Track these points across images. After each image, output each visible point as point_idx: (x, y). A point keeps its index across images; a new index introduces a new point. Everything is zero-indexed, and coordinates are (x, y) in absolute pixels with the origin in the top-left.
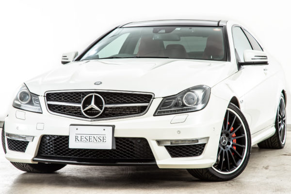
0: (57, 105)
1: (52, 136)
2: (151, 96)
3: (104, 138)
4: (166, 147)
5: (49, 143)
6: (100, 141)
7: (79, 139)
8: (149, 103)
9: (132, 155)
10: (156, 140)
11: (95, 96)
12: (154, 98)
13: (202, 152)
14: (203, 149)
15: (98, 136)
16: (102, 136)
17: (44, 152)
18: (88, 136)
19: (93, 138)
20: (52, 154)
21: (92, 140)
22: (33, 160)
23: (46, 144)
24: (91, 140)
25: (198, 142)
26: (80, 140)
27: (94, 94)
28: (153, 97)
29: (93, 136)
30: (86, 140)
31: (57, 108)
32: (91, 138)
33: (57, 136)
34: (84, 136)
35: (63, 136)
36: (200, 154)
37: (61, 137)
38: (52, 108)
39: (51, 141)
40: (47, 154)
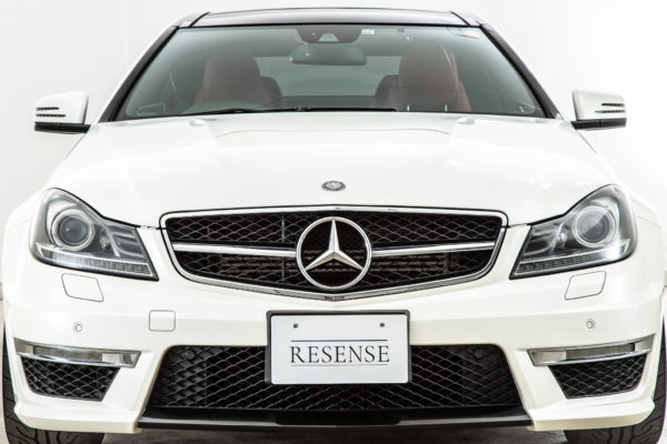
0: (205, 254)
1: (202, 347)
2: (498, 220)
3: (384, 350)
4: (553, 368)
5: (190, 369)
6: (370, 358)
7: (304, 354)
8: (494, 240)
9: (455, 397)
10: (528, 351)
11: (338, 223)
12: (508, 227)
13: (639, 379)
14: (641, 370)
15: (365, 344)
16: (376, 344)
17: (172, 398)
18: (333, 345)
19: (347, 351)
20: (201, 403)
21: (347, 357)
22: (139, 425)
23: (181, 374)
24: (341, 358)
25: (634, 349)
26: (306, 358)
27: (334, 219)
28: (504, 223)
29: (347, 345)
30: (327, 358)
31: (204, 263)
32: (341, 350)
33: (222, 348)
34: (321, 345)
35: (243, 348)
36: (636, 384)
37: (234, 349)
38: (190, 263)
39: (200, 365)
40: (181, 402)
